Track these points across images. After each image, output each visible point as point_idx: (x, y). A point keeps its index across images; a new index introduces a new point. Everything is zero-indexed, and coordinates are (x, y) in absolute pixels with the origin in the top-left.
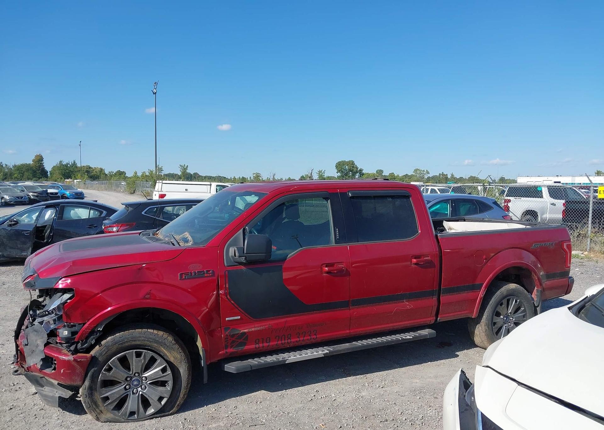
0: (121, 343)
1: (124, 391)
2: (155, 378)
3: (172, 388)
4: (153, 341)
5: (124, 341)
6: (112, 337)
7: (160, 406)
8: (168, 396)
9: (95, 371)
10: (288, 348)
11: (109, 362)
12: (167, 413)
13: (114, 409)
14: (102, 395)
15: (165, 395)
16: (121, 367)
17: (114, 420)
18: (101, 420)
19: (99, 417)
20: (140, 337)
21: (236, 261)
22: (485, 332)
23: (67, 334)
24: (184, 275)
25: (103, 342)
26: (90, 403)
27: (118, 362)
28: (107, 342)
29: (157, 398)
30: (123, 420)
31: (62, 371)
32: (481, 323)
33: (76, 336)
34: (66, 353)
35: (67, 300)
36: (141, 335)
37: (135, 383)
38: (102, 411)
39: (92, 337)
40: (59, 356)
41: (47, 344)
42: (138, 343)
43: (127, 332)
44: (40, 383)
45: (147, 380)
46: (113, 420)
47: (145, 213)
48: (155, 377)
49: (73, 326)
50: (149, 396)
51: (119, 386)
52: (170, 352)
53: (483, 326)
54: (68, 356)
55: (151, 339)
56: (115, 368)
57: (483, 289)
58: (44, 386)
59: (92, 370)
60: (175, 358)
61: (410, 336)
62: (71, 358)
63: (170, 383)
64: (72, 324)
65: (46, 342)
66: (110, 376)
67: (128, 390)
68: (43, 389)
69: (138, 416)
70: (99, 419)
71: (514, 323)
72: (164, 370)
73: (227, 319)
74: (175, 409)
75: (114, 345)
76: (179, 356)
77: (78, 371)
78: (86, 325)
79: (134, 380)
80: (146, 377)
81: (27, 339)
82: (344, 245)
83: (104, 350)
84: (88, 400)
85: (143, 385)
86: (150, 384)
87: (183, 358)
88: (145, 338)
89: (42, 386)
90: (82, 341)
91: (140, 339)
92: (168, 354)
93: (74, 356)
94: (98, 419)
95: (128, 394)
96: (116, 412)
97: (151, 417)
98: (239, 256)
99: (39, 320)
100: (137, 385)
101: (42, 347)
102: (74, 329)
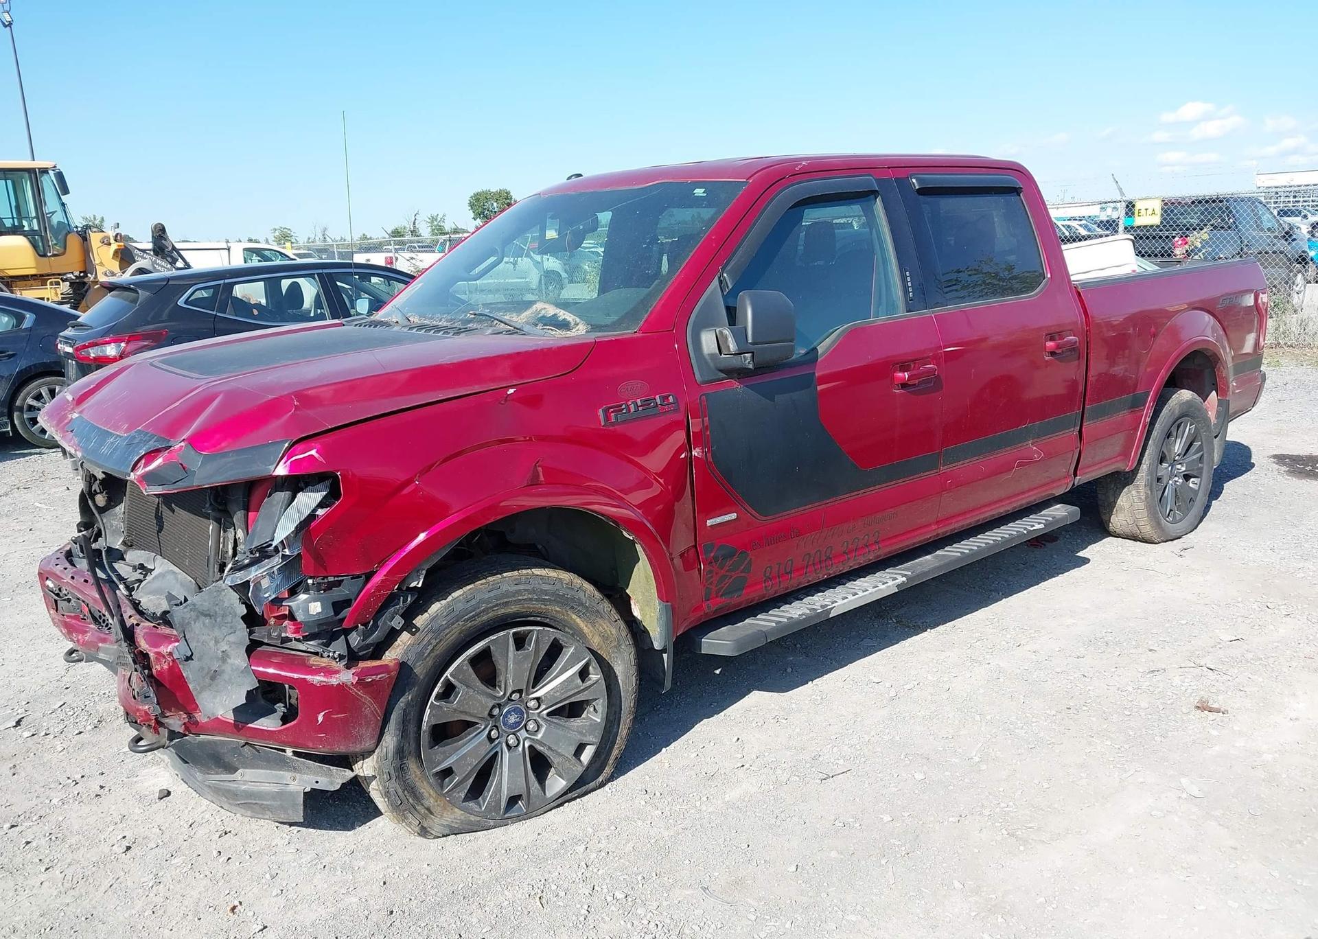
0: (471, 614)
1: (488, 746)
2: (563, 697)
3: (605, 716)
4: (553, 599)
5: (478, 610)
6: (444, 602)
7: (579, 770)
8: (597, 740)
9: (408, 704)
10: (826, 579)
11: (447, 674)
12: (592, 785)
13: (466, 799)
14: (435, 767)
15: (591, 739)
16: (479, 683)
17: (469, 827)
18: (432, 832)
19: (425, 826)
20: (518, 592)
21: (722, 365)
22: (1146, 498)
23: (319, 610)
24: (612, 412)
25: (420, 621)
26: (400, 793)
27: (471, 670)
28: (433, 619)
29: (573, 749)
30: (492, 823)
31: (320, 718)
32: (1137, 482)
33: (346, 612)
34: (324, 665)
35: (315, 510)
36: (522, 587)
37: (512, 719)
38: (431, 809)
39: (392, 609)
40: (308, 677)
41: (252, 648)
42: (513, 609)
43: (482, 584)
44: (224, 762)
45: (543, 707)
46: (466, 827)
47: (185, 303)
48: (563, 694)
49: (331, 586)
50: (550, 748)
51: (474, 734)
52: (593, 624)
53: (1142, 487)
54: (337, 672)
55: (546, 592)
56: (464, 687)
57: (1150, 403)
58: (236, 770)
59: (402, 703)
60: (605, 637)
61: (1039, 523)
62: (347, 677)
63: (601, 704)
64: (331, 579)
65: (248, 642)
66: (451, 711)
67: (496, 742)
68: (237, 775)
69: (528, 804)
70: (428, 832)
71: (1184, 475)
72: (583, 674)
73: (709, 523)
74: (608, 770)
75: (453, 624)
76: (614, 631)
77: (367, 711)
78: (377, 579)
79: (508, 712)
80: (538, 699)
81: (186, 640)
82: (924, 314)
83: (429, 643)
84: (394, 785)
85: (530, 722)
86: (548, 714)
87: (624, 635)
88: (533, 592)
89: (232, 769)
90: (365, 625)
91: (520, 598)
92: (586, 630)
93: (353, 670)
94: (424, 832)
95: (497, 752)
96: (471, 804)
97: (559, 801)
98: (739, 350)
99: (237, 578)
100: (517, 724)
101: (239, 659)
102: (338, 594)
